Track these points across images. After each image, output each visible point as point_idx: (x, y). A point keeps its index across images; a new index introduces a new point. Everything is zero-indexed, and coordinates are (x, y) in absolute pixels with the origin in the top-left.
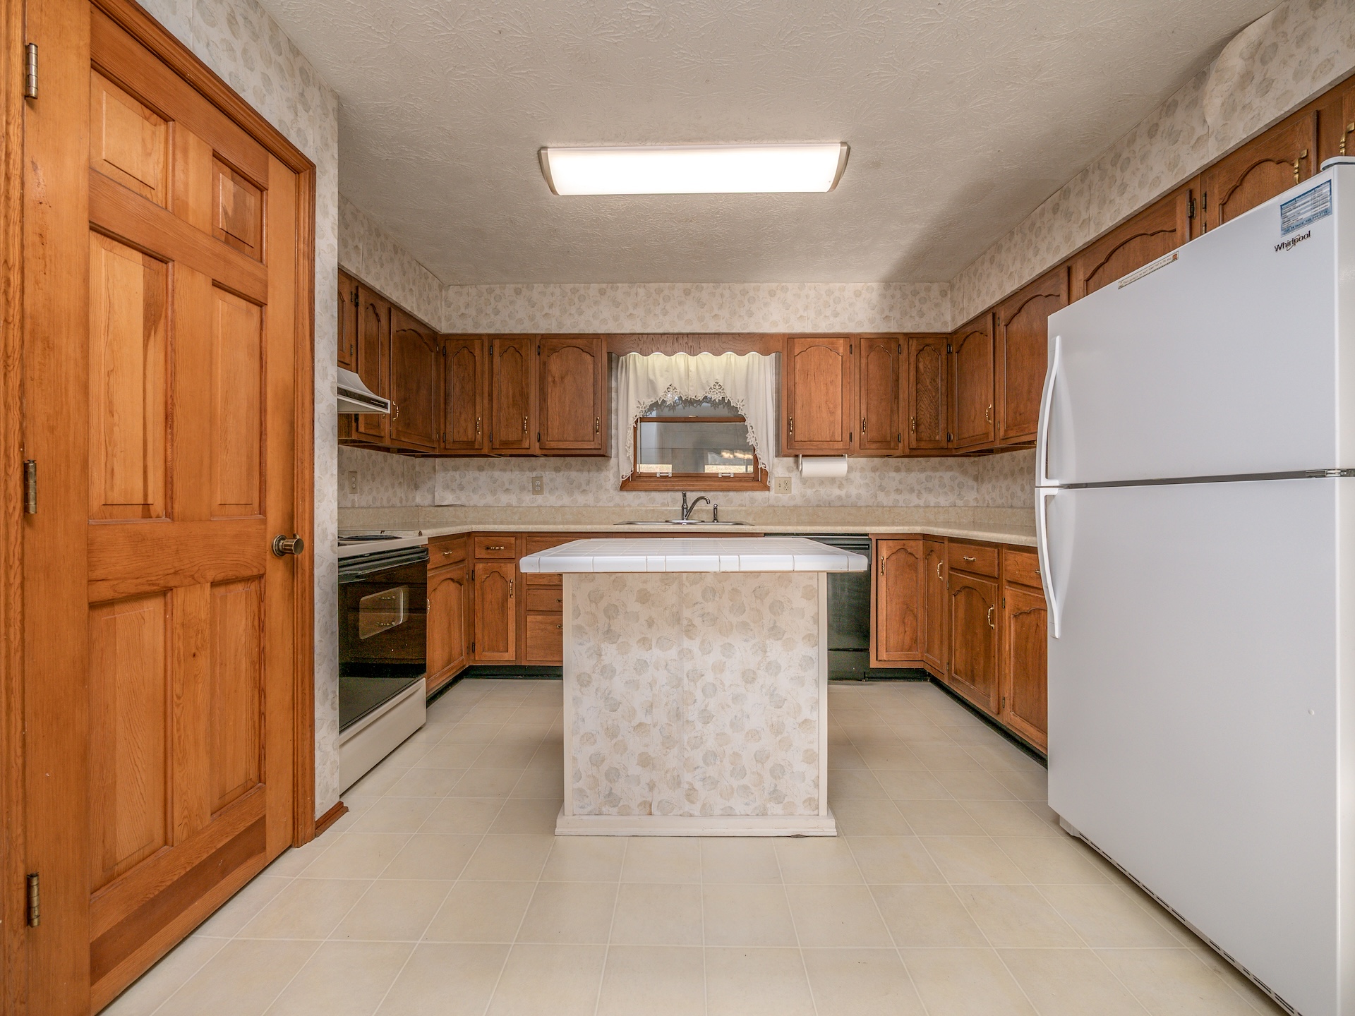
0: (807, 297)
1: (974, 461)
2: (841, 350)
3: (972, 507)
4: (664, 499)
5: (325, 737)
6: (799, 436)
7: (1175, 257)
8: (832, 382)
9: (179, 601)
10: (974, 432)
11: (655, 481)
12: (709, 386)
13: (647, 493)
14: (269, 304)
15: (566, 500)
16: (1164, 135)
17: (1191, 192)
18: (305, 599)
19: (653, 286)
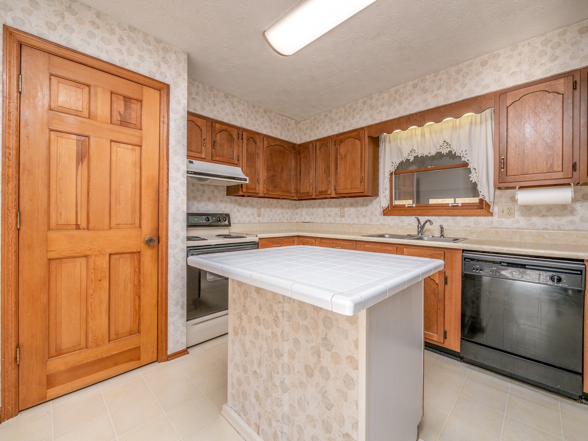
2: (562, 89)
4: (410, 221)
5: (177, 320)
9: (92, 259)
11: (404, 210)
12: (439, 145)
13: (399, 217)
14: (143, 145)
15: (355, 221)
18: (163, 263)
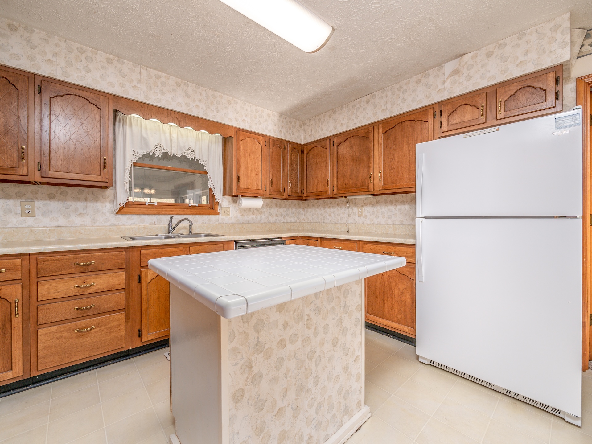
0: (247, 110)
1: (303, 202)
2: (262, 142)
3: (302, 222)
4: (152, 220)
6: (242, 186)
7: (498, 130)
8: (257, 158)
10: (317, 190)
11: (144, 208)
12: (185, 149)
13: (139, 216)
15: (62, 221)
16: (424, 85)
17: (434, 108)
19: (153, 72)
